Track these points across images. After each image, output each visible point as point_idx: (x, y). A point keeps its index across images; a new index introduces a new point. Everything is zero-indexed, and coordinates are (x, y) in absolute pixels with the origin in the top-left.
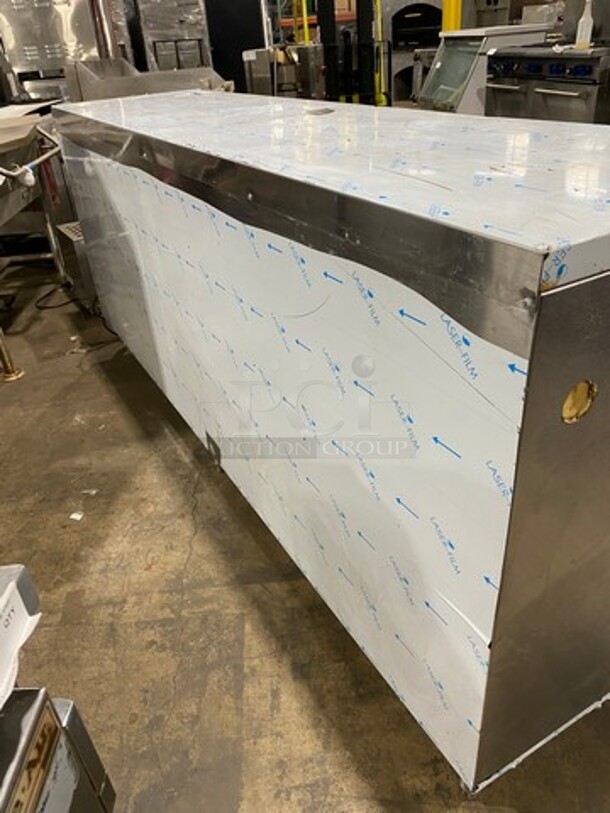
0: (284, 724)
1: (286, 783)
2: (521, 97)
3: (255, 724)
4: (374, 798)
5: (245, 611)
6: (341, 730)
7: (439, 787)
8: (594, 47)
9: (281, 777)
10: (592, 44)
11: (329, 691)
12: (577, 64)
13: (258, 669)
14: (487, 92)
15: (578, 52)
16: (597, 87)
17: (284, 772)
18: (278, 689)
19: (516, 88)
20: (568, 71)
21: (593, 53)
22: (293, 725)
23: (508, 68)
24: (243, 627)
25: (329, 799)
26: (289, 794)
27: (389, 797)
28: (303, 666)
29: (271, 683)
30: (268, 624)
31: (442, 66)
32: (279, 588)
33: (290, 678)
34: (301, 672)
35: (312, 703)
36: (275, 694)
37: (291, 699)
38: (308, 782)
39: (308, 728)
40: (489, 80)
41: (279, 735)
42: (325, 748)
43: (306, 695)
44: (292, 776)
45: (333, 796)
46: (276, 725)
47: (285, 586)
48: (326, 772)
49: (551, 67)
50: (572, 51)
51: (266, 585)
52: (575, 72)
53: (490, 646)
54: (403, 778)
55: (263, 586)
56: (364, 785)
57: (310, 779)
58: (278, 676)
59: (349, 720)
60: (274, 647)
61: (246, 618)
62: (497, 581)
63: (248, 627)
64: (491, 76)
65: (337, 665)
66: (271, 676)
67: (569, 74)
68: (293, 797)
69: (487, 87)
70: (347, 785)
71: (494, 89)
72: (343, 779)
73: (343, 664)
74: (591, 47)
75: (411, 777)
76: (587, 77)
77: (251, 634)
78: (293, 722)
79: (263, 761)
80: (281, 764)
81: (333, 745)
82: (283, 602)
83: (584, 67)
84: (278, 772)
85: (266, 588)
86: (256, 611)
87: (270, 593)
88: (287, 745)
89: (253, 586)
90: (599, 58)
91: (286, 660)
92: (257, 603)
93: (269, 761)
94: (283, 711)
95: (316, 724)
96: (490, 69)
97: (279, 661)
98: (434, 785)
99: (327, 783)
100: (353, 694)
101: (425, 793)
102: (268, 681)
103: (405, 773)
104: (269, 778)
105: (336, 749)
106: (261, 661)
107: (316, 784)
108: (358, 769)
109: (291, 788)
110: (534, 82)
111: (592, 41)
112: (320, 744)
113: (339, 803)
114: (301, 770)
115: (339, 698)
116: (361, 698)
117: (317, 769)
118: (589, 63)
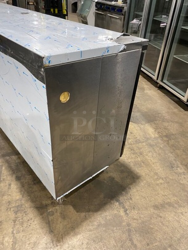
0: (12, 192)
1: (10, 206)
2: (104, 17)
3: (3, 193)
4: (34, 207)
5: (3, 164)
6: (28, 192)
7: (52, 203)
8: (123, 4)
9: (9, 205)
10: (123, 3)
11: (26, 183)
12: (118, 8)
13: (5, 179)
14: (95, 14)
15: (118, 5)
16: (123, 16)
17: (10, 204)
18: (11, 183)
19: (103, 13)
20: (116, 10)
21: (122, 5)
22: (14, 192)
23: (101, 7)
24: (2, 168)
25: (22, 209)
26: (10, 209)
27: (38, 206)
28: (19, 177)
29: (9, 182)
30: (10, 167)
31: (83, 3)
32: (14, 157)
33: (15, 180)
34: (18, 179)
35: (20, 186)
36: (10, 185)
37: (14, 186)
38: (16, 205)
39: (18, 192)
40: (96, 10)
41: (10, 195)
42: (22, 197)
43: (19, 184)
44: (12, 205)
45: (23, 208)
46: (9, 193)
47: (16, 157)
48: (22, 202)
49: (112, 8)
50: (117, 4)
51: (11, 157)
52: (118, 10)
53: (52, 161)
54: (43, 202)
55: (9, 157)
56: (32, 204)
57: (17, 204)
58: (11, 180)
59: (30, 189)
60: (11, 172)
61: (3, 166)
62: (50, 144)
63: (3, 168)
64: (96, 9)
65: (29, 176)
66: (9, 180)
67: (117, 11)
68: (12, 209)
69: (95, 12)
70: (27, 205)
71: (97, 13)
72: (26, 204)
73: (30, 176)
74: (122, 4)
75: (45, 201)
76: (121, 13)
77: (5, 170)
78: (14, 191)
79: (4, 202)
80: (9, 202)
81: (25, 196)
82: (15, 161)
83: (120, 9)
84: (8, 204)
85: (11, 158)
86: (7, 164)
87: (12, 159)
88: (12, 197)
89: (7, 157)
90: (124, 7)
91: (14, 176)
92: (7, 161)
93: (6, 202)
94: (11, 189)
95: (21, 191)
96: (96, 6)
97: (12, 176)
98: (51, 202)
99: (22, 205)
100: (33, 183)
101: (49, 204)
102: (8, 182)
103: (44, 200)
104: (5, 206)
105: (26, 197)
106: (7, 177)
107: (19, 206)
108: (31, 201)
109: (11, 208)
110: (108, 12)
111: (122, 2)
112: (21, 196)
113: (25, 209)
114: (15, 203)
115: (28, 184)
116: (34, 184)
117: (20, 202)
118: (121, 8)
